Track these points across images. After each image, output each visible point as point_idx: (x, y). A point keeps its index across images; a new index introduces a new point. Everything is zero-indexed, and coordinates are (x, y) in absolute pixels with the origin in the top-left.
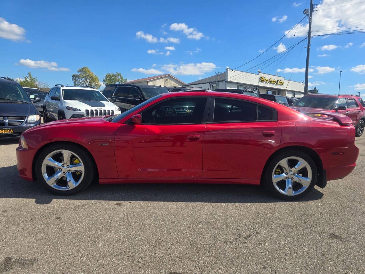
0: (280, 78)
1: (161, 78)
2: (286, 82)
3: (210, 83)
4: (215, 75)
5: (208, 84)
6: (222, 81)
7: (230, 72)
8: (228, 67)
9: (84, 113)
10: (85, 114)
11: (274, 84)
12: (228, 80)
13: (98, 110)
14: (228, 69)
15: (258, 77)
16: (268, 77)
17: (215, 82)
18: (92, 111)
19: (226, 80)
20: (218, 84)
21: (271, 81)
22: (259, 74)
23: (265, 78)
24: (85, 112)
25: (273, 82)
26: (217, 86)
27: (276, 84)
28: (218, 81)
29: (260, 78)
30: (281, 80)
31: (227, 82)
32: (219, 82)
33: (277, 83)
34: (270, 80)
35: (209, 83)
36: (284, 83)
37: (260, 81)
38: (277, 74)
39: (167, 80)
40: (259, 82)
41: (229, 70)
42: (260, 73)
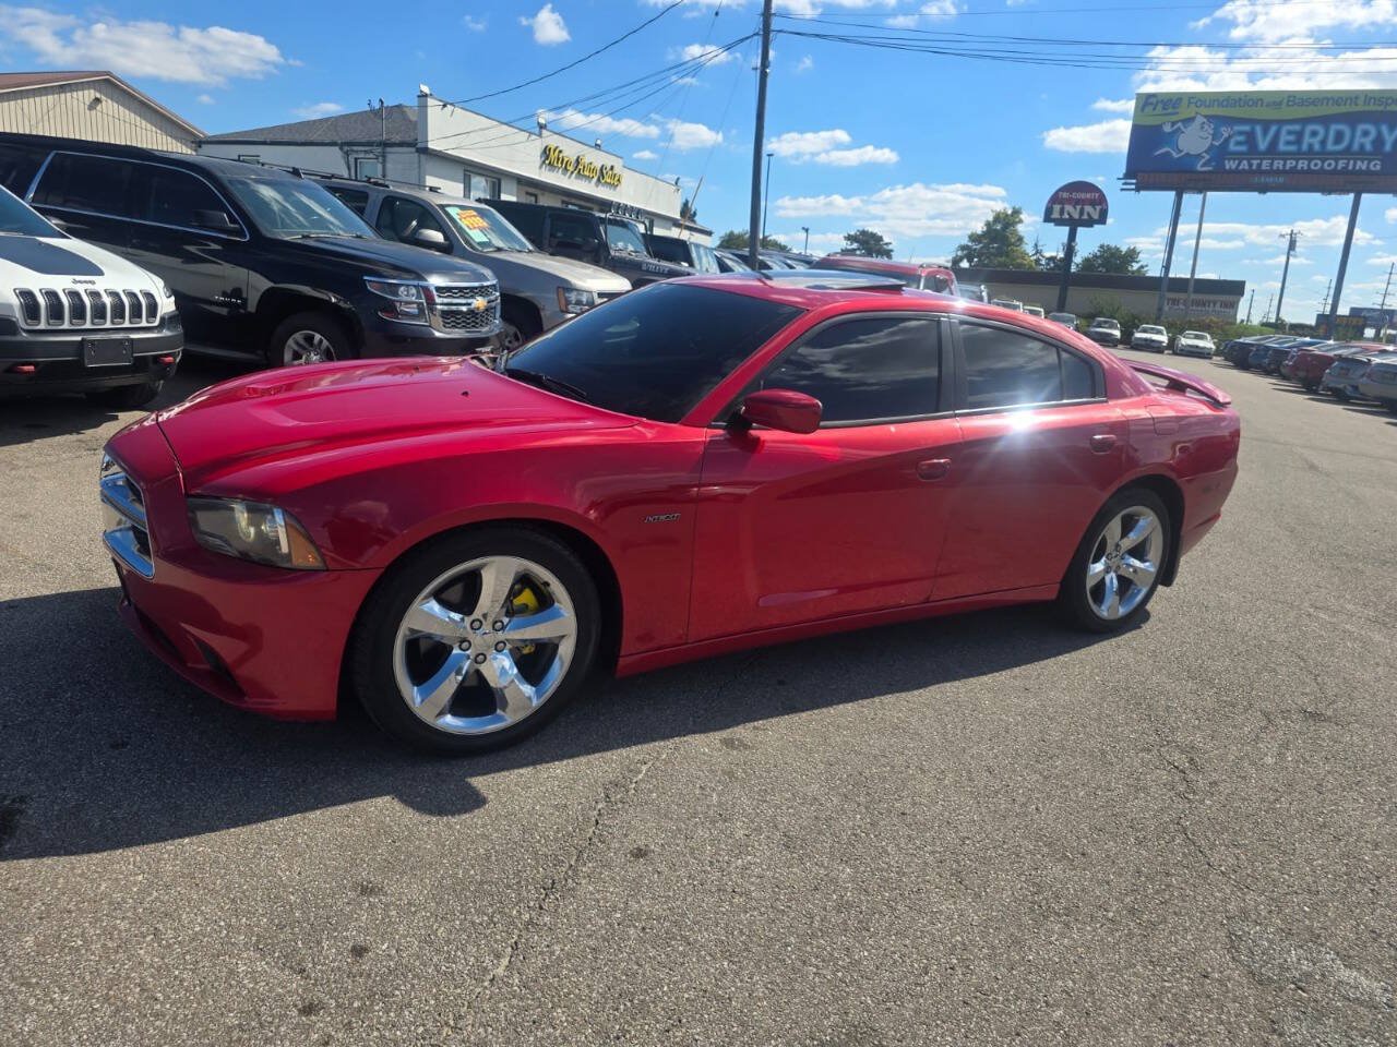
0: (608, 160)
1: (62, 89)
2: (628, 178)
3: (346, 146)
4: (368, 109)
5: (337, 148)
6: (401, 144)
7: (434, 111)
8: (425, 89)
9: (10, 306)
10: (18, 315)
11: (589, 178)
12: (431, 146)
13: (80, 288)
14: (426, 95)
15: (537, 146)
16: (570, 150)
17: (369, 144)
18: (51, 295)
19: (419, 145)
20: (384, 157)
21: (578, 168)
22: (540, 135)
23: (560, 152)
24: (15, 301)
25: (586, 173)
26: (380, 166)
27: (599, 180)
28: (385, 144)
29: (546, 152)
30: (612, 168)
31: (425, 151)
32: (389, 149)
33: (603, 175)
34: (578, 161)
35: (341, 146)
36: (623, 181)
37: (544, 162)
38: (599, 142)
39: (97, 100)
40: (541, 167)
41: (430, 102)
42: (544, 131)
